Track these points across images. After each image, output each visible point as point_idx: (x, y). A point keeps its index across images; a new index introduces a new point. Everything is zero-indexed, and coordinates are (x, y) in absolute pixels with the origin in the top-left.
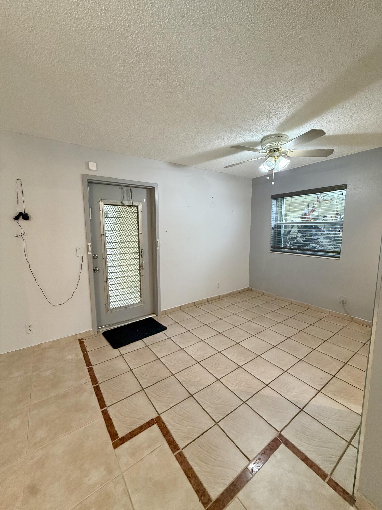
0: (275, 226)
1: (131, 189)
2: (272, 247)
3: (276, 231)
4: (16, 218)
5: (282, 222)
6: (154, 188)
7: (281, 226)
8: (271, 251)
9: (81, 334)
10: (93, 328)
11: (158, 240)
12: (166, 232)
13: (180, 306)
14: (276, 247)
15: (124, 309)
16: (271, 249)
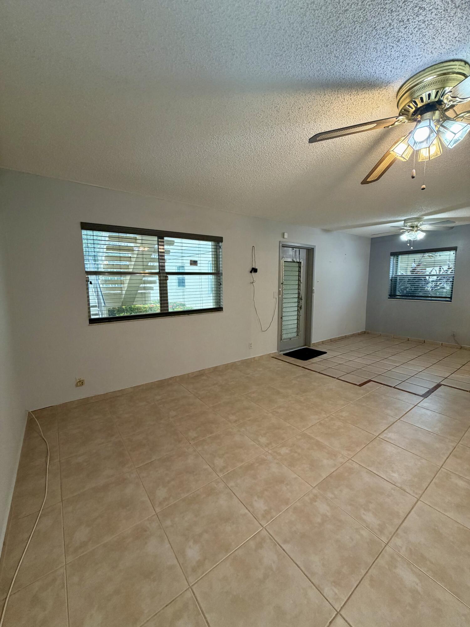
0: (392, 278)
1: (299, 250)
2: (389, 295)
3: (393, 282)
4: (251, 272)
5: (398, 274)
6: (313, 249)
7: (397, 278)
8: (389, 298)
9: (272, 353)
10: (278, 350)
11: (313, 288)
12: (318, 282)
13: (322, 340)
14: (392, 295)
15: (289, 340)
16: (389, 297)
